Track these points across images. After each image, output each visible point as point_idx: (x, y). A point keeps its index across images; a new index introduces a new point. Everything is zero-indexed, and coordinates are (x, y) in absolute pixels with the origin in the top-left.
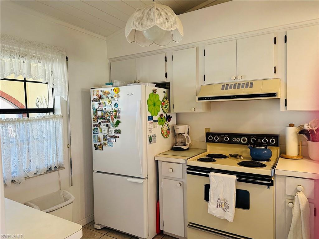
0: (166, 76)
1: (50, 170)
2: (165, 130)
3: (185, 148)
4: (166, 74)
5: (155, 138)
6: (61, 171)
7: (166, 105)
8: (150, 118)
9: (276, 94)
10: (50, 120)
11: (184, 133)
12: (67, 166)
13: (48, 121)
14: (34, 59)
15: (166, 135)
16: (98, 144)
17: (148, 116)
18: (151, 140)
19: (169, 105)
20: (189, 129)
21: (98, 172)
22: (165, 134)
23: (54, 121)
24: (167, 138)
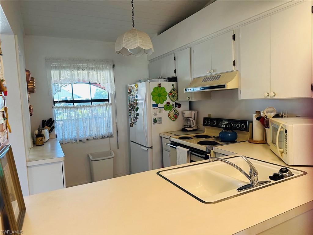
0: (175, 72)
1: (104, 137)
2: (172, 114)
3: (189, 129)
4: (175, 70)
5: (161, 120)
6: (111, 139)
7: (173, 95)
8: (155, 106)
9: (225, 85)
10: (103, 106)
11: (191, 118)
12: (115, 136)
13: (102, 107)
14: (91, 70)
15: (173, 119)
16: (131, 122)
17: (153, 104)
18: (155, 121)
19: (176, 95)
20: (194, 115)
21: (132, 141)
22: (172, 117)
23: (106, 107)
24: (174, 120)
